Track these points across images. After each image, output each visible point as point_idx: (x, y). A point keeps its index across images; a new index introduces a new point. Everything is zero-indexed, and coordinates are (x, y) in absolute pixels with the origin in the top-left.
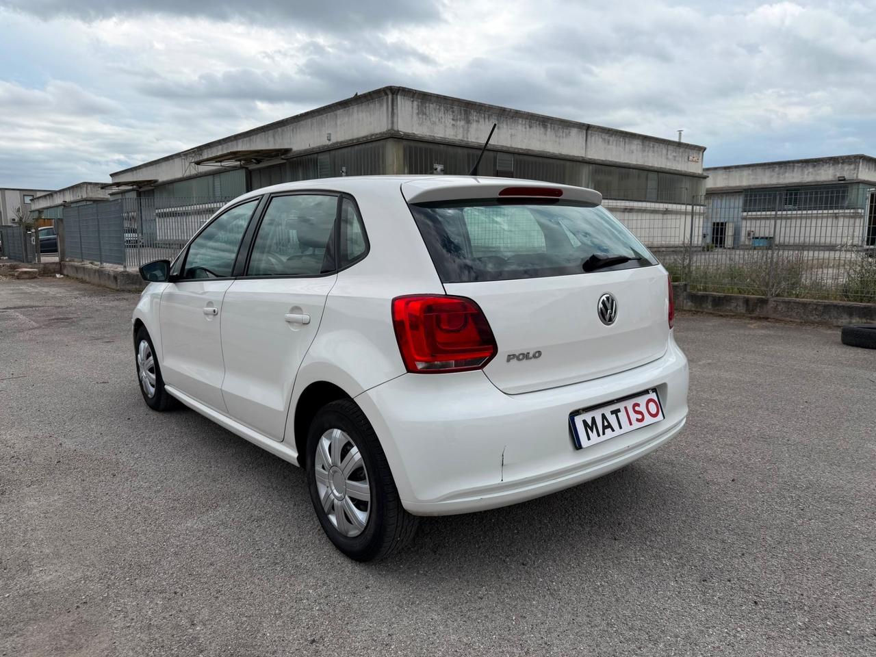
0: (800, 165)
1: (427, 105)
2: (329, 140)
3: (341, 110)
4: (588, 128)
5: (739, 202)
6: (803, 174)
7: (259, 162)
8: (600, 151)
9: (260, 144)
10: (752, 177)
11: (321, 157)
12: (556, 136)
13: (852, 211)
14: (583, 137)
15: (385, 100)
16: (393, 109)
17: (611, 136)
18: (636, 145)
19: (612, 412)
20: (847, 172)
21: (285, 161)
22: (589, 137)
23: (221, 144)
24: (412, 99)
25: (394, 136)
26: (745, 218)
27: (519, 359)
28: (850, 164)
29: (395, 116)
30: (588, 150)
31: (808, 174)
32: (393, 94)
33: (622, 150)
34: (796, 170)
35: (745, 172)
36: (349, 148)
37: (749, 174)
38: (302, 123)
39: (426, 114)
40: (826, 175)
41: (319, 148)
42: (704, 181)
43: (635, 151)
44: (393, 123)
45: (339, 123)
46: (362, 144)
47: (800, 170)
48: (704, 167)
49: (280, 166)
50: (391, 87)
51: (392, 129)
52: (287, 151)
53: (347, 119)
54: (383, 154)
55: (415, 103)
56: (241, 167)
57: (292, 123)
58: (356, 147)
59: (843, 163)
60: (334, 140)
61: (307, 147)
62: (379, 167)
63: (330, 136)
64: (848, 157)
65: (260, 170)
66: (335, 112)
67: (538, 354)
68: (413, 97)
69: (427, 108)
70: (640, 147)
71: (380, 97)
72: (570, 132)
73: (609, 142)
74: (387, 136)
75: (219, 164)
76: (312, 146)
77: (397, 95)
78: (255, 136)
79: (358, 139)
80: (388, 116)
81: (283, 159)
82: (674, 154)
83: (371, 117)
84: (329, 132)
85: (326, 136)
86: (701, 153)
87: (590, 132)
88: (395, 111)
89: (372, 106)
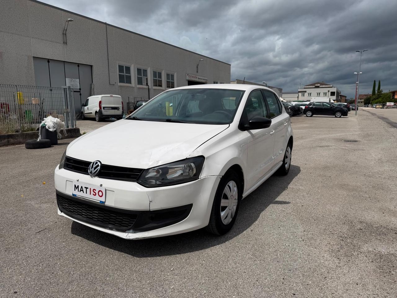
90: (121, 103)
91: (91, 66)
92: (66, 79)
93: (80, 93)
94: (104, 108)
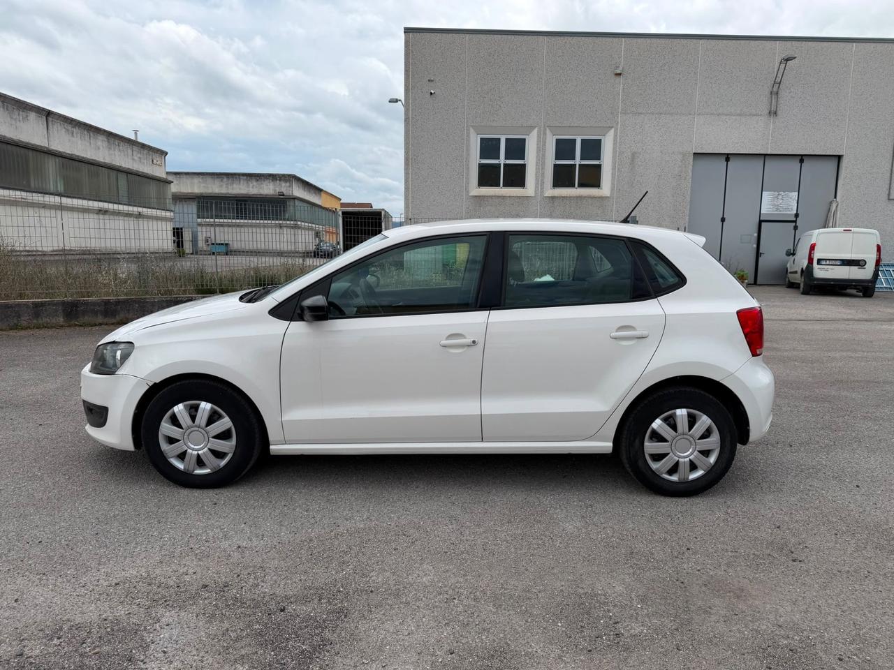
0: (245, 178)
4: (49, 114)
5: (192, 208)
6: (248, 186)
8: (63, 142)
10: (202, 185)
12: (12, 118)
13: (292, 222)
14: (43, 124)
17: (74, 127)
18: (101, 141)
20: (284, 188)
22: (50, 124)
26: (200, 225)
28: (286, 181)
30: (51, 139)
31: (253, 188)
33: (88, 144)
34: (242, 182)
35: (196, 180)
37: (200, 182)
40: (268, 189)
42: (168, 185)
43: (101, 148)
47: (245, 182)
48: (167, 171)
59: (280, 180)
64: (284, 176)
70: (106, 144)
72: (27, 116)
73: (72, 134)
82: (139, 155)
86: (163, 157)
87: (50, 119)
90: (876, 249)
91: (839, 158)
92: (763, 192)
93: (794, 224)
94: (819, 261)
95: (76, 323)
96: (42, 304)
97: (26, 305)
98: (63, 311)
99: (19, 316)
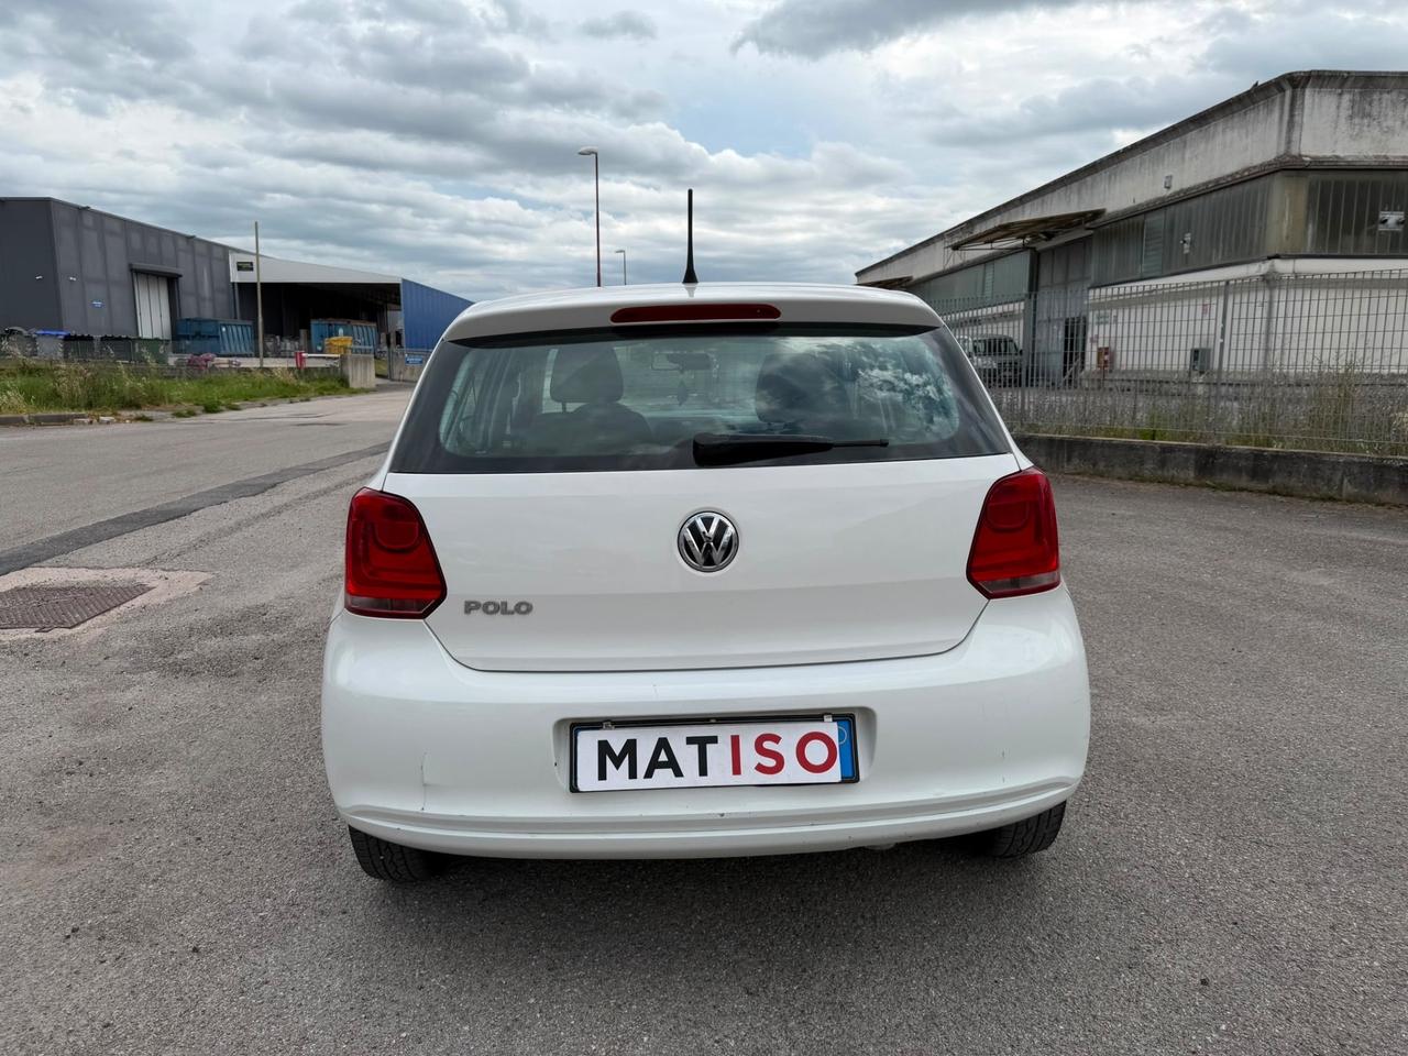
1: (1376, 97)
2: (1168, 188)
3: (1194, 132)
7: (1050, 236)
9: (1057, 207)
11: (1153, 220)
15: (1278, 100)
16: (1292, 116)
19: (690, 741)
21: (1091, 232)
23: (1000, 214)
24: (1340, 91)
25: (1290, 168)
27: (486, 611)
29: (1297, 129)
32: (1294, 87)
36: (1201, 199)
38: (1127, 163)
39: (1369, 115)
41: (1148, 204)
44: (1289, 142)
45: (1188, 155)
46: (1226, 187)
49: (1084, 241)
50: (1290, 74)
51: (1287, 153)
52: (1097, 214)
53: (1202, 146)
54: (1262, 204)
55: (1346, 98)
56: (1024, 248)
57: (1109, 166)
58: (1214, 196)
60: (1176, 187)
61: (1131, 204)
62: (1253, 226)
63: (1170, 182)
65: (1053, 250)
66: (1183, 137)
67: (524, 608)
68: (1341, 86)
69: (1375, 103)
71: (1267, 98)
74: (1272, 168)
75: (989, 246)
76: (1138, 201)
77: (1304, 87)
78: (1050, 195)
79: (1217, 181)
80: (1280, 131)
81: (1088, 229)
83: (1247, 136)
84: (1170, 173)
85: (1164, 180)
88: (1297, 118)
89: (1251, 115)
95: (1208, 482)
96: (1171, 449)
97: (1152, 448)
98: (1196, 462)
99: (1142, 463)
